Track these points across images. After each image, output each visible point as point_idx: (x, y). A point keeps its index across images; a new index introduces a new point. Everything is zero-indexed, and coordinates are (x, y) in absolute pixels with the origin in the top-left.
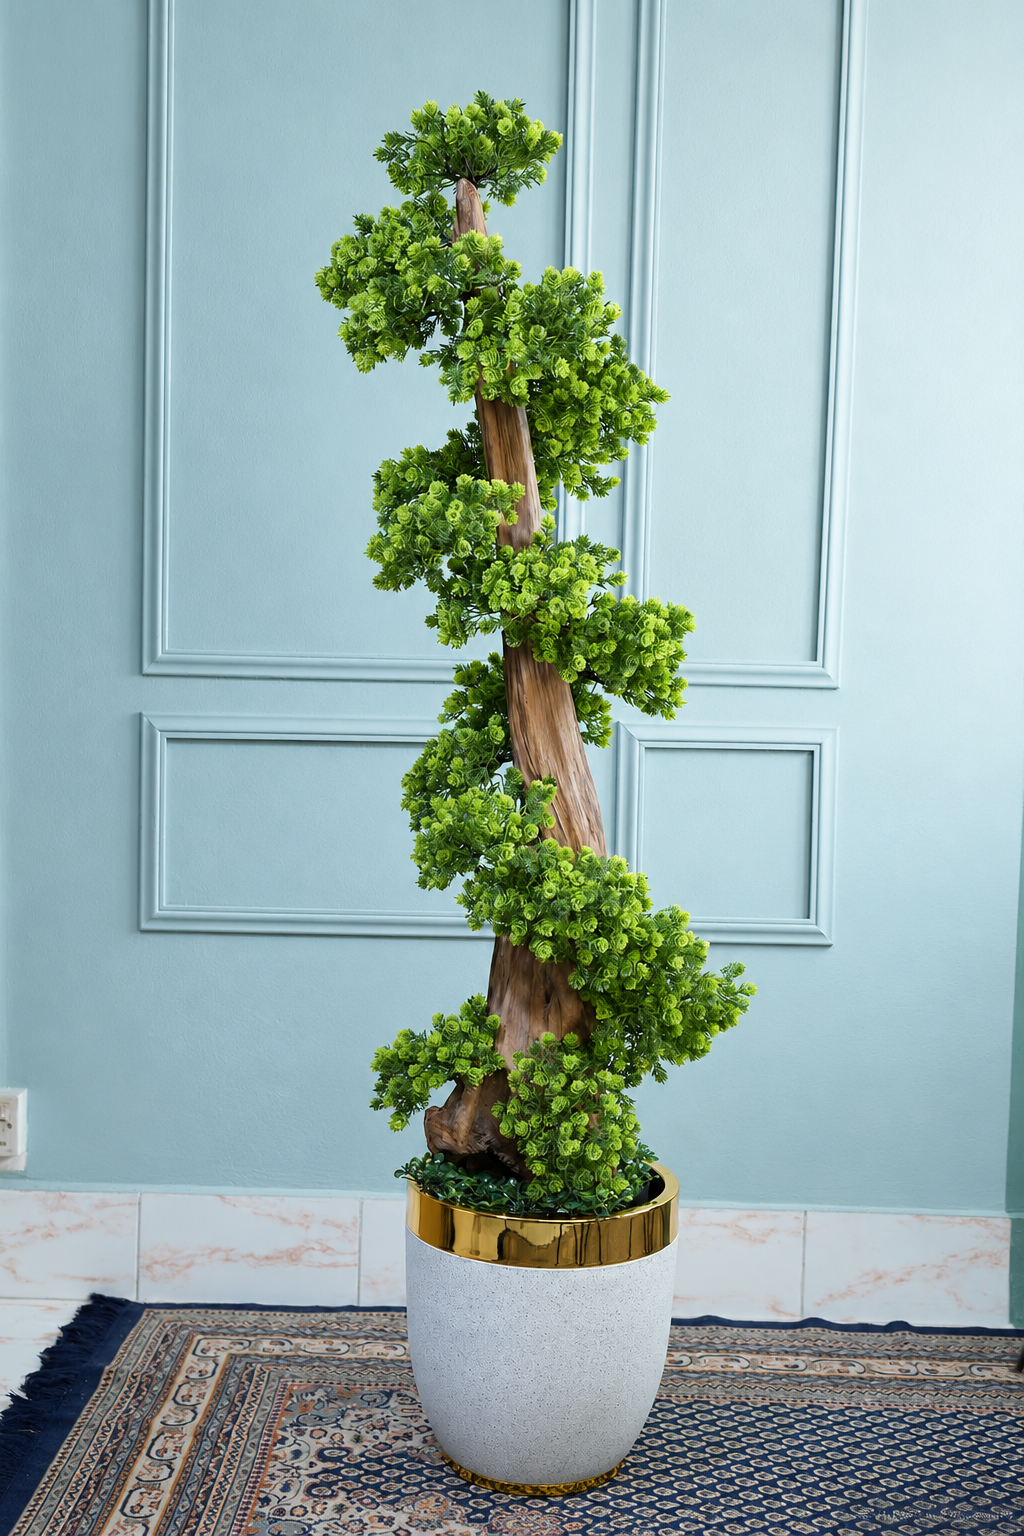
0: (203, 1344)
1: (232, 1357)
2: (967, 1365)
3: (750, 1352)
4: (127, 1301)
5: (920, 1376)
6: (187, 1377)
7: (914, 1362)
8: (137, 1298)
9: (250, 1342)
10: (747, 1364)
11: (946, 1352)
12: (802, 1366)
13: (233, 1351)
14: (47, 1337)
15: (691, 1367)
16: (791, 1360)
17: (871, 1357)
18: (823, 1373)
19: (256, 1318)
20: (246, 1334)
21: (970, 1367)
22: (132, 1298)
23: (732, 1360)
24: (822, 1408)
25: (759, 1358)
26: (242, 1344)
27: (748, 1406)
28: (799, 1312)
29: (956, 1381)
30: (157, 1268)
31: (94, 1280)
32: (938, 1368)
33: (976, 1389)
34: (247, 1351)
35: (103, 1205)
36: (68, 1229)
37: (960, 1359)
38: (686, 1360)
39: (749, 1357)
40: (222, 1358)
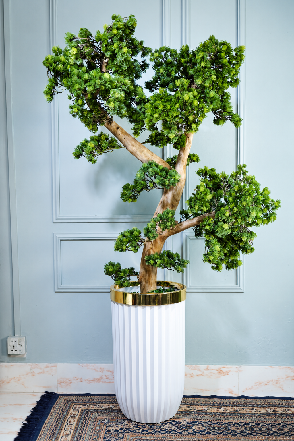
0: (75, 406)
1: (82, 410)
2: (284, 409)
3: (224, 406)
4: (54, 393)
5: (272, 412)
6: (70, 416)
7: (270, 408)
8: (57, 392)
9: (87, 405)
10: (223, 410)
11: (279, 404)
12: (239, 410)
13: (83, 408)
14: (33, 404)
15: (208, 411)
16: (236, 408)
17: (258, 407)
18: (245, 412)
19: (89, 398)
20: (86, 403)
21: (285, 409)
22: (56, 392)
23: (219, 409)
24: (243, 423)
25: (227, 408)
26: (85, 406)
27: (223, 423)
28: (238, 394)
29: (282, 413)
30: (62, 384)
31: (45, 387)
32: (276, 410)
33: (287, 416)
34: (87, 408)
35: (47, 367)
36: (38, 373)
37: (283, 407)
38: (206, 409)
39: (224, 407)
40: (80, 410)
